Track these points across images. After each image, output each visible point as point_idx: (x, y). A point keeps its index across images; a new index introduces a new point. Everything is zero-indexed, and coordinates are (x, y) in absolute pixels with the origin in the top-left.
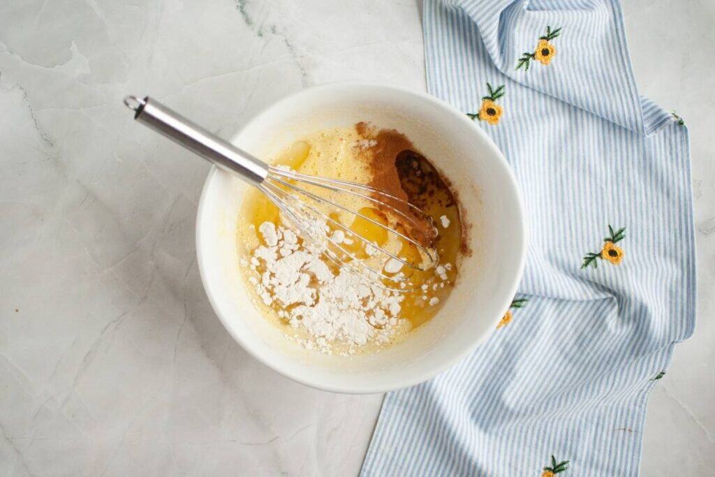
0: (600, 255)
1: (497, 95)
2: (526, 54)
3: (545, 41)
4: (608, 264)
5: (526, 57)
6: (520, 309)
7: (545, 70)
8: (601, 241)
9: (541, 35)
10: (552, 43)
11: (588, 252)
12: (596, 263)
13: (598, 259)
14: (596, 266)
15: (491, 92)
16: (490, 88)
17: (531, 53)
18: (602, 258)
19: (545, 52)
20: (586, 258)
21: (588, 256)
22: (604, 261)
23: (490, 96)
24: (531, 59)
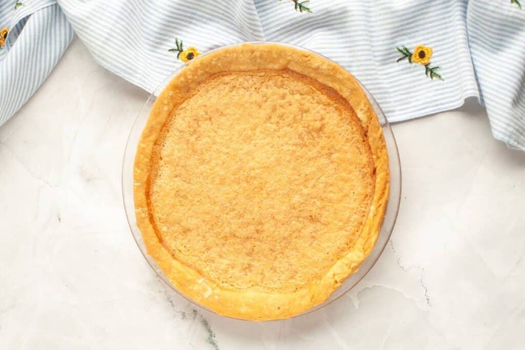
1: (180, 47)
15: (176, 50)
16: (172, 50)
23: (178, 52)
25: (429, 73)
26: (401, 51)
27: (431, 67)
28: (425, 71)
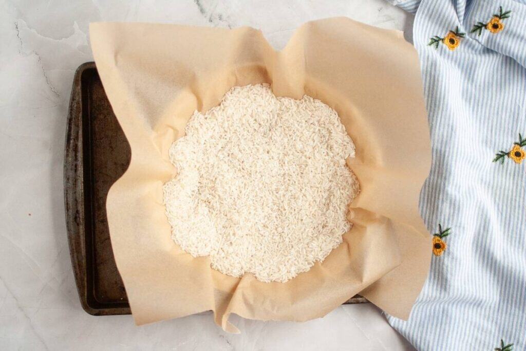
0: (508, 154)
2: (480, 23)
3: (498, 19)
4: (512, 162)
5: (480, 25)
6: (448, 237)
7: (491, 37)
8: (512, 143)
9: (496, 13)
10: (502, 22)
11: (500, 150)
12: (503, 160)
13: (506, 157)
14: (503, 162)
15: (457, 31)
16: (457, 29)
17: (484, 23)
18: (509, 157)
19: (495, 27)
20: (498, 154)
21: (500, 153)
22: (510, 159)
24: (483, 28)
26: (447, 230)
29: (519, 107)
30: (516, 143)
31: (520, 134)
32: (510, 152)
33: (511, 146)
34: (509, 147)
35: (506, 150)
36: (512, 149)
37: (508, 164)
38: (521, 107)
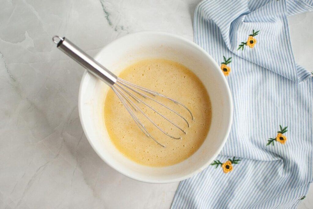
0: (275, 139)
2: (242, 43)
3: (252, 37)
4: (279, 144)
6: (237, 165)
7: (251, 51)
8: (276, 132)
9: (250, 34)
10: (255, 38)
11: (270, 138)
12: (273, 143)
13: (274, 141)
14: (274, 145)
15: (225, 60)
16: (225, 58)
17: (245, 42)
18: (276, 141)
19: (252, 42)
20: (269, 141)
21: (270, 140)
22: (278, 142)
23: (225, 62)
24: (245, 45)
25: (218, 162)
27: (220, 165)
28: (220, 161)
29: (277, 107)
30: (279, 132)
31: (280, 126)
32: (276, 138)
33: (276, 134)
34: (274, 135)
35: (273, 137)
36: (277, 136)
37: (277, 145)
38: (278, 107)
